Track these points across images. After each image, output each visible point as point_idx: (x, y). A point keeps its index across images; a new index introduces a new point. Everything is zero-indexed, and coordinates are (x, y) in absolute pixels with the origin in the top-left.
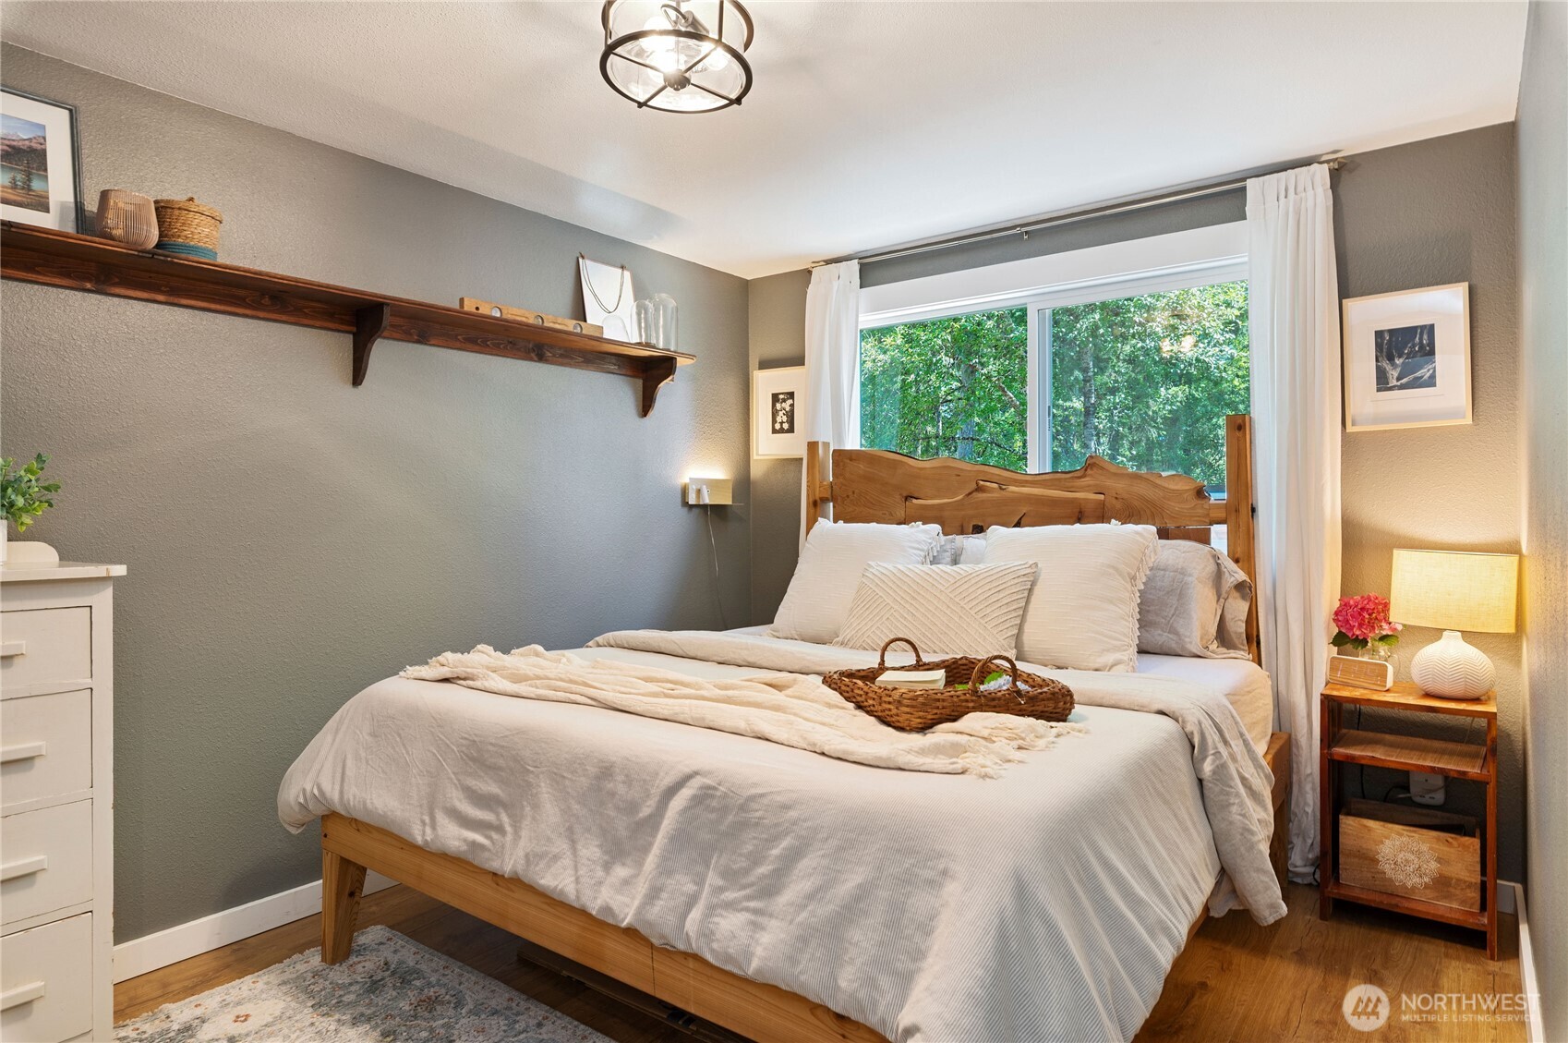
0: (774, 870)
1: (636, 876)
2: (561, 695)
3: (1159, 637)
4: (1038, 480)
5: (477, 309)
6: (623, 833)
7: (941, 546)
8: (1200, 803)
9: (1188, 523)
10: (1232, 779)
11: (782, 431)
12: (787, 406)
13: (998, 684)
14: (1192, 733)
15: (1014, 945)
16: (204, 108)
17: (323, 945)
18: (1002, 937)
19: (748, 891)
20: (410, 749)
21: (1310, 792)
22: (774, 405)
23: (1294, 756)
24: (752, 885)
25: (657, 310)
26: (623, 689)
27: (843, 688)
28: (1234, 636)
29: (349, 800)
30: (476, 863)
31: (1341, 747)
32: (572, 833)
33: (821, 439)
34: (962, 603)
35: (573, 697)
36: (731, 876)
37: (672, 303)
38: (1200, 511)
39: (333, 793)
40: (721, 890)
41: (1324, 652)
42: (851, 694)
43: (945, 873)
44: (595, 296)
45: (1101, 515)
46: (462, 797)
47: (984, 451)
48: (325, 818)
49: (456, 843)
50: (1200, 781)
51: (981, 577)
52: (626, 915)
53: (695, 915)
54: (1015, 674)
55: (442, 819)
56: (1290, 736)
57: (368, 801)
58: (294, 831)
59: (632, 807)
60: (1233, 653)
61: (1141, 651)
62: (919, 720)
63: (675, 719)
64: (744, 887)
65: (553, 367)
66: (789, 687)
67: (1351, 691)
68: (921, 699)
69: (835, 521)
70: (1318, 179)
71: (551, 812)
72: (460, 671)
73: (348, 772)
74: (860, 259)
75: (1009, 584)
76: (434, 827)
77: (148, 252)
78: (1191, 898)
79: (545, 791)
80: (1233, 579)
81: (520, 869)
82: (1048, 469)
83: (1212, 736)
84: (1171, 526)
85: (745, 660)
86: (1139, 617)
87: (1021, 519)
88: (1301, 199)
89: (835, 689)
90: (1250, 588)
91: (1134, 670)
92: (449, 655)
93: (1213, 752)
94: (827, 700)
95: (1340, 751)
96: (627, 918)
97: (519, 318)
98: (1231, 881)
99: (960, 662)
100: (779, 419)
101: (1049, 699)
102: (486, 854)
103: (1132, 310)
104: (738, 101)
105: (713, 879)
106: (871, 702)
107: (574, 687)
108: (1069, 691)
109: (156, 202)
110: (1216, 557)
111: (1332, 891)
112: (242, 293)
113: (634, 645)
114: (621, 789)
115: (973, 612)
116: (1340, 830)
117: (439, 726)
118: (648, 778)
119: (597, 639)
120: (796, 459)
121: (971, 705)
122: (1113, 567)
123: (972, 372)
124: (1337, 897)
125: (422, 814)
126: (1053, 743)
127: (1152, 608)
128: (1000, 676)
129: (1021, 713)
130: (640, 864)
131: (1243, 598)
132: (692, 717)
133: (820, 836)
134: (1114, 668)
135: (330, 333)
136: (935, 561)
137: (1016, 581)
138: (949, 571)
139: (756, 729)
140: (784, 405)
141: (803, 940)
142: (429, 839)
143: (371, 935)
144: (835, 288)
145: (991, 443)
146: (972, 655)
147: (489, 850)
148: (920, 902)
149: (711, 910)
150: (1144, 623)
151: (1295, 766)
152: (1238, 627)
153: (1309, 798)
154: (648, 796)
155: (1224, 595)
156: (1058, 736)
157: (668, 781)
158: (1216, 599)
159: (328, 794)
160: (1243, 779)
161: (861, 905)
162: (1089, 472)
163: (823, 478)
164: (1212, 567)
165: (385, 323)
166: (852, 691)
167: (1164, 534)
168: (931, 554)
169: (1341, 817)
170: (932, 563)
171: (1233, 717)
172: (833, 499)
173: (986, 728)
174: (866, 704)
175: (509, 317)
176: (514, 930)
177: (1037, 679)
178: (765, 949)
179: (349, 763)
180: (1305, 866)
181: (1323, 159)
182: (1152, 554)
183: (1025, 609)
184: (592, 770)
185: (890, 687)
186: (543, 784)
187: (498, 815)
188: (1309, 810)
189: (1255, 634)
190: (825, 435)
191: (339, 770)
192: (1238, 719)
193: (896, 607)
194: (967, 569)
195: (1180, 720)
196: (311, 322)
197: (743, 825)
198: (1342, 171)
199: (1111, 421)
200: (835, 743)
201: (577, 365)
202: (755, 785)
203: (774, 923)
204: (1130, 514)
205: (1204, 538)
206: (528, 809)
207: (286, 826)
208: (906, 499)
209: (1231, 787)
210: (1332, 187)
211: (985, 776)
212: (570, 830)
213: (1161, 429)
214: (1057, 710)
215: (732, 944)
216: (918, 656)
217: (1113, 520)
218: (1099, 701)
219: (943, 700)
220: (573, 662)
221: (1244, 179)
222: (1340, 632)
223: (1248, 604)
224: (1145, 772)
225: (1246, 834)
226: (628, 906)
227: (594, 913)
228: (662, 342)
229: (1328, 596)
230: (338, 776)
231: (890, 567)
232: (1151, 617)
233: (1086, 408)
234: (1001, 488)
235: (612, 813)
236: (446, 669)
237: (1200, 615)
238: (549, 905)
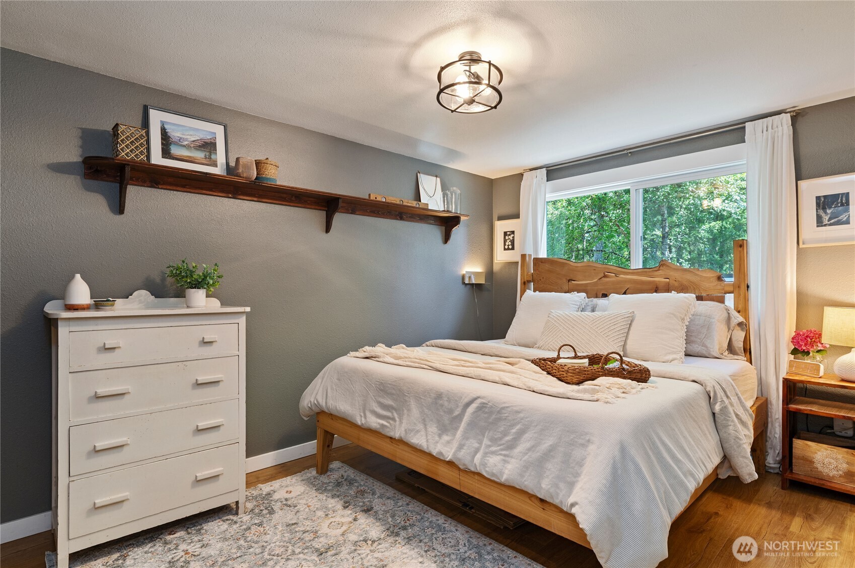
0: (513, 438)
1: (452, 440)
2: (417, 365)
3: (696, 348)
4: (636, 272)
5: (376, 198)
6: (447, 422)
7: (586, 304)
8: (713, 424)
9: (713, 293)
10: (730, 413)
11: (508, 249)
12: (511, 237)
13: (614, 365)
14: (710, 391)
15: (619, 472)
16: (271, 121)
17: (317, 466)
18: (614, 468)
19: (502, 447)
20: (354, 385)
21: (778, 427)
22: (505, 237)
23: (769, 409)
24: (503, 444)
25: (452, 195)
26: (443, 363)
27: (541, 365)
28: (736, 348)
29: (329, 406)
30: (383, 433)
31: (794, 404)
32: (425, 421)
33: (527, 253)
34: (596, 330)
35: (422, 366)
36: (494, 441)
37: (459, 192)
38: (719, 287)
39: (322, 403)
40: (490, 446)
41: (786, 358)
42: (545, 368)
43: (589, 441)
44: (425, 190)
45: (668, 290)
46: (377, 406)
47: (608, 257)
48: (318, 413)
49: (375, 425)
50: (714, 414)
51: (606, 318)
52: (449, 455)
53: (478, 456)
54: (622, 361)
55: (368, 414)
56: (767, 399)
57: (338, 407)
58: (306, 419)
59: (450, 411)
60: (736, 357)
61: (687, 355)
62: (576, 379)
63: (466, 375)
64: (500, 445)
65: (406, 223)
66: (516, 364)
67: (799, 377)
68: (577, 370)
69: (534, 291)
70: (784, 121)
71: (415, 412)
72: (373, 354)
73: (329, 395)
74: (547, 168)
75: (620, 321)
76: (365, 418)
77: (253, 182)
78: (706, 464)
79: (413, 404)
80: (736, 320)
81: (403, 435)
82: (641, 267)
83: (720, 393)
84: (704, 294)
85: (494, 354)
86: (686, 338)
87: (626, 291)
88: (775, 132)
89: (538, 366)
90: (746, 325)
91: (682, 363)
92: (367, 347)
93: (720, 400)
94: (534, 370)
95: (793, 406)
96: (449, 457)
97: (392, 202)
98: (729, 462)
99: (595, 356)
100: (507, 244)
101: (638, 373)
102: (388, 430)
103: (688, 184)
104: (495, 107)
105: (486, 441)
106: (554, 371)
107: (422, 362)
108: (648, 369)
109: (255, 161)
110: (727, 310)
111: (788, 475)
112: (285, 196)
113: (443, 346)
114: (446, 404)
115: (602, 334)
116: (793, 446)
117: (367, 376)
118: (458, 399)
119: (426, 343)
120: (515, 262)
121: (601, 373)
122: (673, 314)
123: (602, 217)
124: (791, 479)
125: (360, 412)
126: (640, 391)
127: (693, 334)
128: (615, 362)
129: (625, 378)
130: (454, 435)
131: (742, 330)
132: (474, 375)
133: (533, 424)
134: (673, 362)
135: (317, 211)
136: (583, 310)
137: (623, 320)
138: (590, 315)
139: (503, 380)
140: (509, 237)
141: (526, 467)
142: (363, 422)
143: (335, 465)
144: (535, 183)
145: (612, 253)
146: (601, 353)
147: (389, 428)
148: (577, 453)
149: (486, 454)
150: (688, 341)
151: (769, 414)
152: (739, 344)
153: (776, 430)
154: (457, 407)
155: (732, 328)
156: (642, 389)
157: (466, 400)
158: (727, 330)
159: (321, 403)
160: (737, 415)
161: (552, 454)
162: (661, 268)
163: (528, 271)
164: (725, 315)
165: (339, 206)
166: (546, 366)
167: (699, 298)
168: (581, 307)
169: (794, 439)
170: (581, 311)
171: (732, 386)
172: (533, 281)
173: (608, 383)
174: (552, 372)
175: (389, 201)
176: (399, 461)
177: (632, 364)
178: (509, 471)
179: (329, 390)
180: (775, 464)
181: (788, 111)
182: (693, 308)
183: (628, 333)
184: (433, 395)
185: (563, 365)
186: (412, 401)
187: (392, 413)
188: (777, 436)
189: (748, 348)
190: (529, 251)
191: (325, 394)
192: (736, 387)
193: (564, 331)
194: (599, 314)
195: (704, 385)
196: (310, 207)
197: (500, 419)
198: (797, 116)
199: (676, 241)
200: (539, 387)
201: (417, 221)
202: (504, 403)
203: (513, 460)
204: (682, 288)
205: (721, 300)
206: (405, 411)
207: (302, 416)
208: (569, 281)
209: (730, 417)
210: (792, 125)
211: (607, 403)
212: (424, 420)
213: (706, 244)
214: (643, 378)
215: (494, 469)
216: (575, 353)
217: (673, 292)
218: (663, 376)
219: (588, 371)
220: (419, 352)
221: (744, 123)
222: (795, 348)
223: (745, 333)
224: (684, 406)
225: (737, 440)
226: (449, 452)
227: (435, 454)
228: (454, 209)
229: (789, 329)
230: (325, 396)
231: (561, 313)
232: (692, 339)
233: (663, 234)
234: (616, 276)
235: (442, 413)
236: (366, 353)
237: (718, 339)
238: (414, 451)
